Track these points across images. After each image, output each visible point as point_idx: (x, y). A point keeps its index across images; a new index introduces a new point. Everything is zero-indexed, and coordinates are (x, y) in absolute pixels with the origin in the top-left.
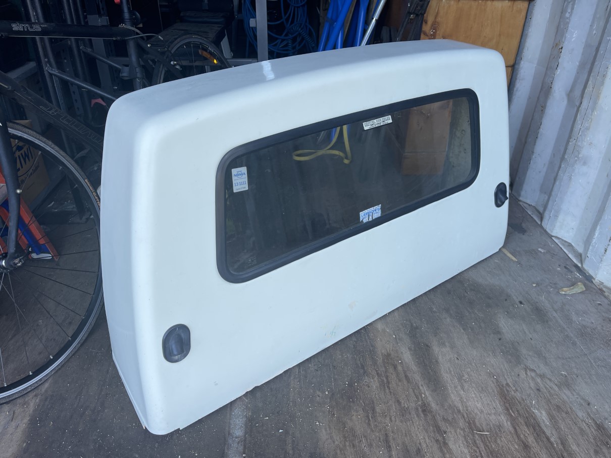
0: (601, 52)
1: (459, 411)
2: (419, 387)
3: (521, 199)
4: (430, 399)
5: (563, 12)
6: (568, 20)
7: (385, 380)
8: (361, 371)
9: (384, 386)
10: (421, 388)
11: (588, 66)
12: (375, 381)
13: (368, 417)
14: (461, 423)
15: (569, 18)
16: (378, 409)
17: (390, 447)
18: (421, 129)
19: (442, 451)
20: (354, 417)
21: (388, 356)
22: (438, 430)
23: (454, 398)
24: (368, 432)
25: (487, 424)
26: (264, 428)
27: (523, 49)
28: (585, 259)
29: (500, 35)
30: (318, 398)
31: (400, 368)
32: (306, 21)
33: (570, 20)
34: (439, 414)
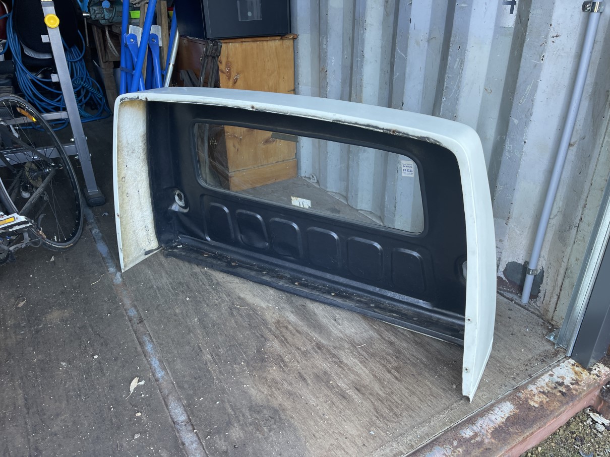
0: (354, 69)
1: (342, 339)
2: (309, 335)
3: (328, 190)
4: (320, 339)
5: (320, 44)
6: (326, 50)
7: (283, 339)
8: (263, 339)
9: (284, 342)
10: (311, 334)
11: (348, 81)
12: (275, 342)
13: (281, 367)
14: (346, 346)
15: (326, 49)
16: (286, 359)
17: (305, 379)
18: (238, 150)
19: (340, 367)
20: (271, 371)
21: (278, 322)
22: (333, 355)
23: (335, 332)
24: (286, 376)
25: (363, 340)
26: (203, 406)
27: (298, 76)
28: (384, 218)
29: (279, 67)
30: (237, 369)
31: (290, 327)
32: (87, 75)
33: (327, 50)
34: (330, 346)
